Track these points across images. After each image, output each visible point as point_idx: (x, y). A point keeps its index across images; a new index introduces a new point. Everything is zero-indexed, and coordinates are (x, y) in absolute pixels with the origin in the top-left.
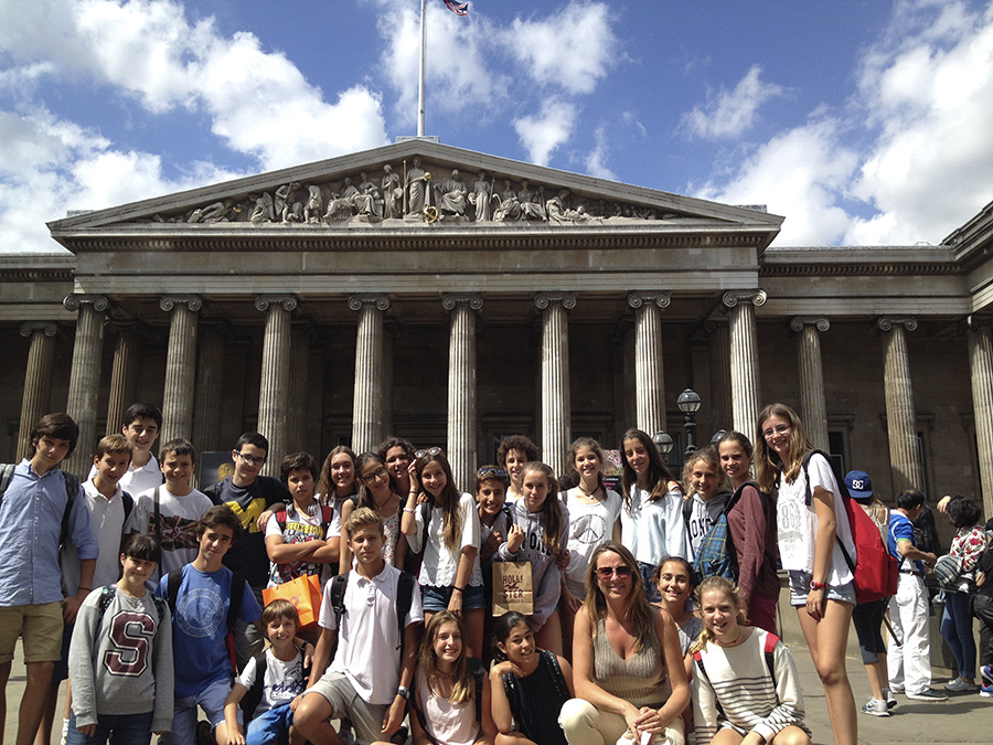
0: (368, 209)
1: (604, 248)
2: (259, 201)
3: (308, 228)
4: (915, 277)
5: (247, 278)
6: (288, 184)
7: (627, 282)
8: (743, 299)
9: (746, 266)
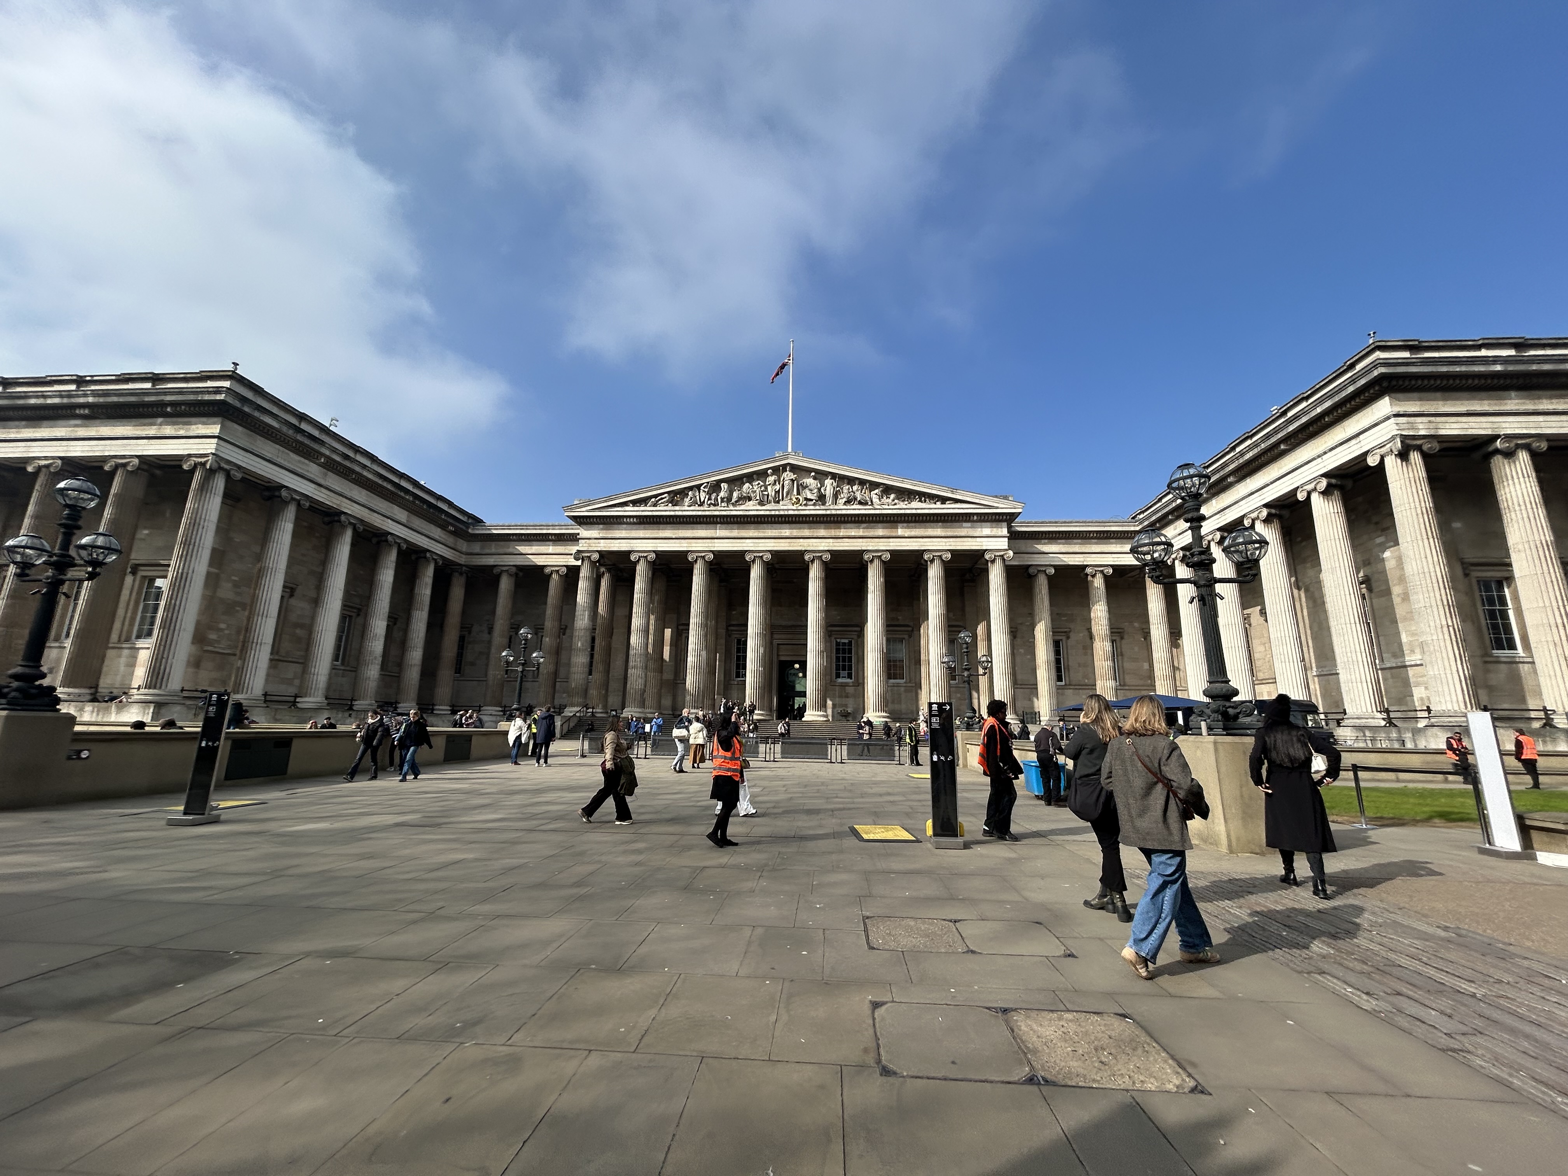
0: (758, 498)
1: (908, 522)
2: (690, 493)
3: (722, 510)
4: (1111, 541)
5: (683, 541)
6: (708, 483)
7: (923, 544)
8: (998, 556)
9: (1000, 534)
